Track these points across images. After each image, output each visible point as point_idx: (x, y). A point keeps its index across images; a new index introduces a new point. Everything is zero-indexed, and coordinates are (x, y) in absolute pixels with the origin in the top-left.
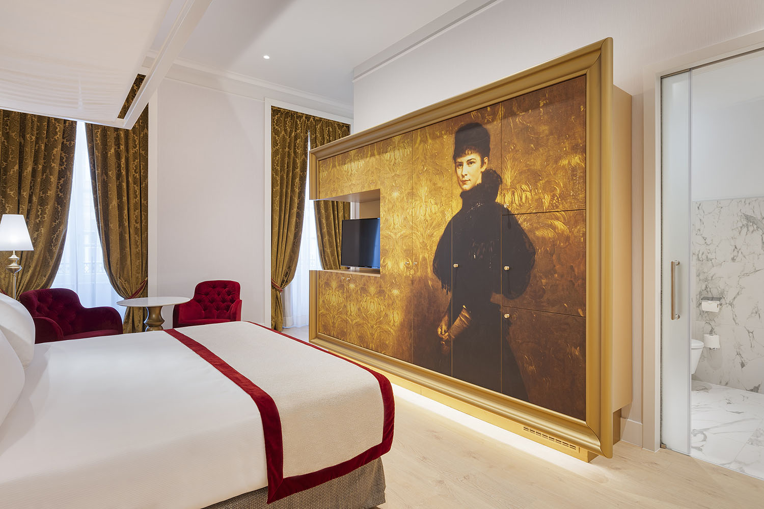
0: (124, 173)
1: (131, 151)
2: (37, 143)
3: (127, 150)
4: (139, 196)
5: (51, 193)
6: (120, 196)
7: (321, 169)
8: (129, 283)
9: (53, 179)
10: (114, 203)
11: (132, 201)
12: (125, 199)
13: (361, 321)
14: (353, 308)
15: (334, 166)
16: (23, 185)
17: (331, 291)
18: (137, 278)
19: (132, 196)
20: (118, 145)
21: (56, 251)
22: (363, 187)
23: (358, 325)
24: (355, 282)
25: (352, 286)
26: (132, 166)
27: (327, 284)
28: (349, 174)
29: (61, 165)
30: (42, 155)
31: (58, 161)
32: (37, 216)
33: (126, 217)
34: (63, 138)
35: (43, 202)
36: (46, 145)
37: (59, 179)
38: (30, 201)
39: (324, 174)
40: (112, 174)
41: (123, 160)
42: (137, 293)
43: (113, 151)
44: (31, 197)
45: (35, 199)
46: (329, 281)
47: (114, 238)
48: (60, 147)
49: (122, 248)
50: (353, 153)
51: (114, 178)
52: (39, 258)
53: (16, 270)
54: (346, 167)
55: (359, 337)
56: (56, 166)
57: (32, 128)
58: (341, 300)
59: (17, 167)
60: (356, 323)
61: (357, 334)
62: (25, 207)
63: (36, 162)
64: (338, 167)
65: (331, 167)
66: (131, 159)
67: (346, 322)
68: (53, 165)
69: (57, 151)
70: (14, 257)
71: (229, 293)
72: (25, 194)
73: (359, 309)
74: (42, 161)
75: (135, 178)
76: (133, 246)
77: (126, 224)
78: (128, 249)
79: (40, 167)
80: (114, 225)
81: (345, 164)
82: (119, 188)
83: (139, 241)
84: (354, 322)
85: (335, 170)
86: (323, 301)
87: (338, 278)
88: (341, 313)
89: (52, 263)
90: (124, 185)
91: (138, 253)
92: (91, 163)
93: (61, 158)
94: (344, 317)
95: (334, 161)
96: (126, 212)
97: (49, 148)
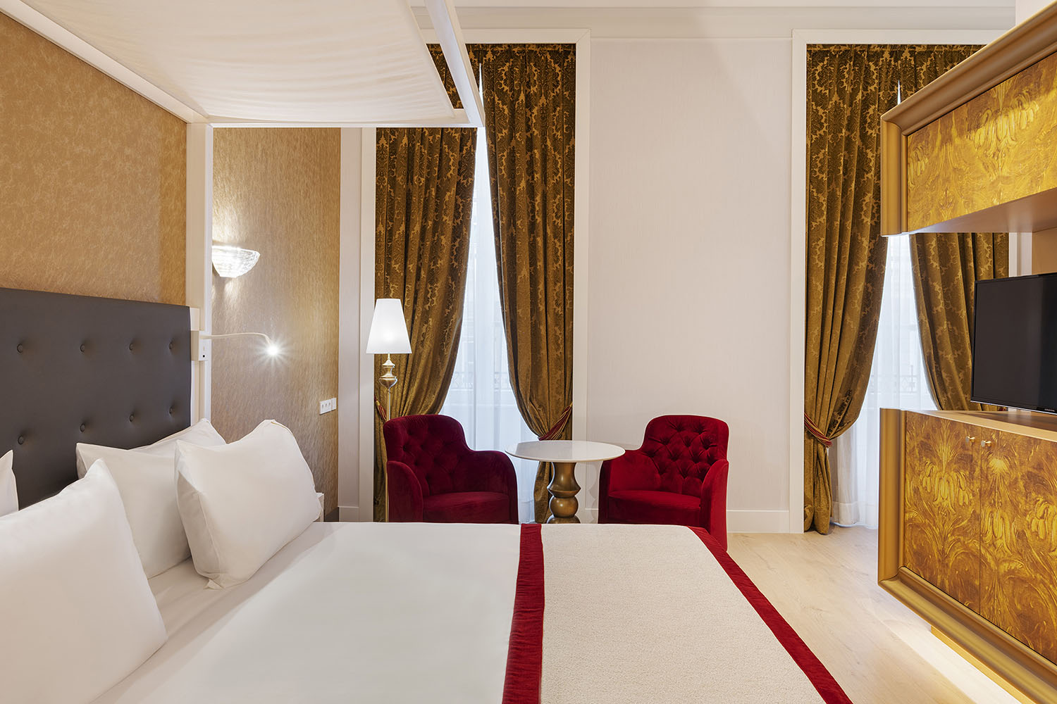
0: (539, 219)
1: (551, 182)
2: (427, 187)
3: (545, 181)
4: (561, 258)
5: (442, 263)
6: (533, 262)
7: (912, 154)
8: (544, 409)
9: (445, 241)
10: (524, 273)
11: (551, 269)
12: (540, 264)
13: (1027, 572)
14: (1000, 527)
15: (947, 140)
16: (410, 253)
17: (936, 468)
18: (558, 402)
19: (550, 258)
20: (531, 172)
21: (448, 353)
22: (1036, 179)
23: (1015, 578)
24: (1008, 455)
25: (998, 464)
26: (553, 205)
27: (927, 449)
28: (991, 152)
29: (456, 217)
30: (432, 205)
31: (451, 212)
32: (426, 300)
33: (541, 296)
34: (459, 174)
35: (432, 278)
36: (438, 189)
37: (454, 240)
38: (418, 278)
39: (919, 167)
40: (522, 223)
41: (538, 199)
42: (556, 427)
43: (523, 184)
44: (419, 270)
45: (423, 274)
46: (931, 442)
47: (524, 332)
48: (454, 189)
49: (535, 349)
50: (1002, 89)
51: (525, 230)
52: (426, 366)
53: (391, 383)
54: (979, 136)
55: (1020, 615)
56: (448, 219)
57: (421, 166)
58: (965, 496)
59: (403, 228)
60: (1011, 572)
61: (1012, 604)
62: (410, 287)
63: (425, 217)
64: (957, 141)
65: (938, 143)
66: (550, 195)
67: (981, 560)
68: (445, 218)
69: (450, 195)
70: (389, 363)
71: (706, 444)
72: (411, 267)
73: (1021, 535)
74: (432, 214)
75: (555, 226)
76: (552, 346)
77: (542, 308)
78: (544, 352)
79: (430, 223)
80: (523, 311)
81: (978, 127)
82: (533, 246)
83: (561, 337)
84: (1004, 567)
85: (950, 148)
86: (916, 491)
87: (957, 436)
88: (964, 531)
89: (442, 374)
90: (540, 240)
91: (559, 358)
92: (494, 209)
93: (457, 206)
94: (974, 545)
95: (947, 128)
96: (541, 287)
97: (440, 194)
